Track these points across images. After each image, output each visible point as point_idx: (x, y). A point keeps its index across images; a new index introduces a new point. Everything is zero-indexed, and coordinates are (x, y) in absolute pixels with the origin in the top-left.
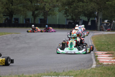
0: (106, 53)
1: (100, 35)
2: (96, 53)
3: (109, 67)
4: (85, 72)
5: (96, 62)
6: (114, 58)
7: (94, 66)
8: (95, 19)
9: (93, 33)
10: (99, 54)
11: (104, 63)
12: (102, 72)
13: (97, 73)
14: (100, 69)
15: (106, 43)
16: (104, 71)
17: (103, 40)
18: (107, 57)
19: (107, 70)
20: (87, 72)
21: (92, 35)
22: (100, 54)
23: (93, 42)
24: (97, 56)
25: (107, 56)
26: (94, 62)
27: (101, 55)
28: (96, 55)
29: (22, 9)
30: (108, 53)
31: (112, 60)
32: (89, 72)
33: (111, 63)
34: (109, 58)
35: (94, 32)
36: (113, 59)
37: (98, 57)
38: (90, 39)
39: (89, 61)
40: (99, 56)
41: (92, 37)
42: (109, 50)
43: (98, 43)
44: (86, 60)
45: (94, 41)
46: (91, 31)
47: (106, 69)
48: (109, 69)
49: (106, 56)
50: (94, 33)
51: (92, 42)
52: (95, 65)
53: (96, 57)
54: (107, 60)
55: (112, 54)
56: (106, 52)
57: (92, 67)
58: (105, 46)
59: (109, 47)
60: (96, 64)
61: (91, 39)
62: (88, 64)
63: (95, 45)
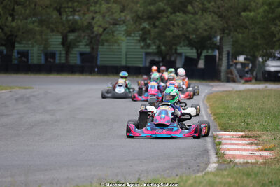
0: (242, 137)
1: (226, 91)
2: (217, 135)
3: (248, 171)
4: (190, 182)
5: (218, 157)
6: (260, 147)
7: (213, 166)
8: (214, 54)
9: (210, 88)
10: (225, 139)
11: (237, 160)
12: (232, 181)
13: (220, 183)
14: (228, 175)
15: (241, 112)
16: (238, 180)
17: (234, 105)
18: (244, 144)
19: (245, 178)
20: (195, 182)
21: (207, 91)
22: (228, 139)
23: (211, 109)
24: (220, 144)
25: (244, 142)
26: (214, 158)
27: (229, 142)
28: (217, 141)
29: (37, 29)
30: (245, 137)
31: (257, 154)
32: (200, 183)
33: (253, 161)
34: (249, 147)
35: (212, 84)
36: (259, 150)
37: (221, 146)
38: (203, 102)
39: (200, 155)
40: (226, 144)
41: (209, 98)
42: (248, 127)
43: (221, 111)
44: (192, 153)
45: (212, 107)
46: (204, 83)
47: (241, 174)
48: (248, 175)
49: (241, 142)
50: (213, 86)
51: (208, 110)
52: (215, 165)
53: (217, 145)
54: (244, 153)
55: (257, 137)
56: (242, 134)
57: (209, 170)
58: (239, 118)
59: (249, 121)
60: (218, 162)
61: (205, 102)
62: (198, 161)
63: (215, 117)
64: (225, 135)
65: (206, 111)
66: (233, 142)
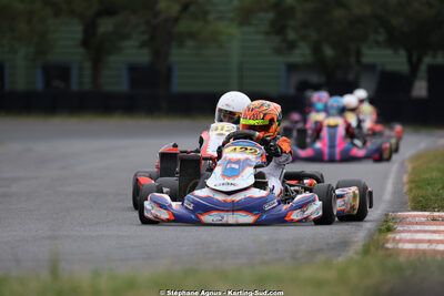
27: (418, 228)
61: (407, 163)
63: (413, 185)
64: (415, 216)
65: (399, 177)
66: (427, 228)
